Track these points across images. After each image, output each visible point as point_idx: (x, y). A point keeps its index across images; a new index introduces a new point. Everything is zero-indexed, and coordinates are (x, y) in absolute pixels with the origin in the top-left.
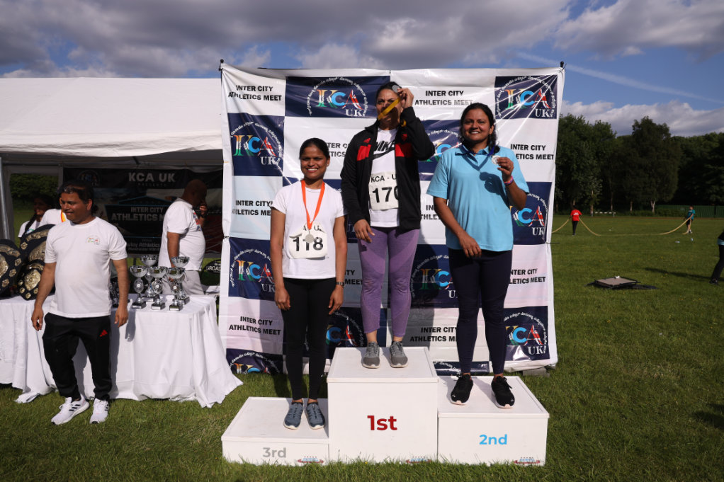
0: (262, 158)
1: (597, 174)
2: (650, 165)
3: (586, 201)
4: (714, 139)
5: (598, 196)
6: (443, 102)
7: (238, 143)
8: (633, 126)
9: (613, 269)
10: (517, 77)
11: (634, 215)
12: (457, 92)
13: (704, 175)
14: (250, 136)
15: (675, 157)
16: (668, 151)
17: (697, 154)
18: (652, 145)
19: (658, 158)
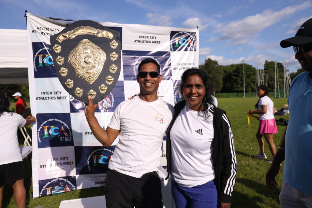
2: (212, 77)
4: (234, 66)
6: (147, 42)
8: (205, 61)
10: (180, 32)
12: (154, 37)
13: (232, 81)
15: (221, 73)
16: (218, 71)
17: (229, 72)
18: (212, 68)
19: (215, 74)
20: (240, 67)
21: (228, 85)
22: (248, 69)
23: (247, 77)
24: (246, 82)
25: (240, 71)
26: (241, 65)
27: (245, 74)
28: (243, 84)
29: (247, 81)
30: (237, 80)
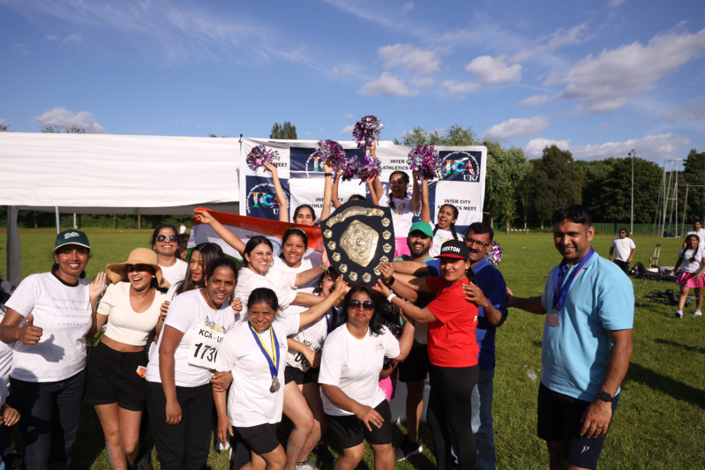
0: (274, 210)
1: (512, 195)
2: (557, 186)
3: (503, 219)
5: (513, 214)
7: (255, 198)
8: (544, 151)
9: (527, 284)
11: (546, 232)
13: (602, 196)
14: (264, 194)
15: (579, 180)
16: (572, 174)
17: (598, 177)
18: (559, 167)
19: (564, 180)
20: (623, 164)
21: (592, 206)
22: (644, 171)
23: (640, 189)
24: (638, 199)
25: (623, 174)
26: (628, 161)
27: (635, 180)
28: (630, 203)
29: (639, 197)
30: (616, 194)
